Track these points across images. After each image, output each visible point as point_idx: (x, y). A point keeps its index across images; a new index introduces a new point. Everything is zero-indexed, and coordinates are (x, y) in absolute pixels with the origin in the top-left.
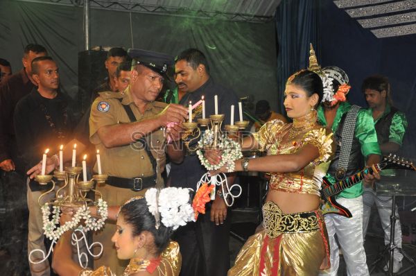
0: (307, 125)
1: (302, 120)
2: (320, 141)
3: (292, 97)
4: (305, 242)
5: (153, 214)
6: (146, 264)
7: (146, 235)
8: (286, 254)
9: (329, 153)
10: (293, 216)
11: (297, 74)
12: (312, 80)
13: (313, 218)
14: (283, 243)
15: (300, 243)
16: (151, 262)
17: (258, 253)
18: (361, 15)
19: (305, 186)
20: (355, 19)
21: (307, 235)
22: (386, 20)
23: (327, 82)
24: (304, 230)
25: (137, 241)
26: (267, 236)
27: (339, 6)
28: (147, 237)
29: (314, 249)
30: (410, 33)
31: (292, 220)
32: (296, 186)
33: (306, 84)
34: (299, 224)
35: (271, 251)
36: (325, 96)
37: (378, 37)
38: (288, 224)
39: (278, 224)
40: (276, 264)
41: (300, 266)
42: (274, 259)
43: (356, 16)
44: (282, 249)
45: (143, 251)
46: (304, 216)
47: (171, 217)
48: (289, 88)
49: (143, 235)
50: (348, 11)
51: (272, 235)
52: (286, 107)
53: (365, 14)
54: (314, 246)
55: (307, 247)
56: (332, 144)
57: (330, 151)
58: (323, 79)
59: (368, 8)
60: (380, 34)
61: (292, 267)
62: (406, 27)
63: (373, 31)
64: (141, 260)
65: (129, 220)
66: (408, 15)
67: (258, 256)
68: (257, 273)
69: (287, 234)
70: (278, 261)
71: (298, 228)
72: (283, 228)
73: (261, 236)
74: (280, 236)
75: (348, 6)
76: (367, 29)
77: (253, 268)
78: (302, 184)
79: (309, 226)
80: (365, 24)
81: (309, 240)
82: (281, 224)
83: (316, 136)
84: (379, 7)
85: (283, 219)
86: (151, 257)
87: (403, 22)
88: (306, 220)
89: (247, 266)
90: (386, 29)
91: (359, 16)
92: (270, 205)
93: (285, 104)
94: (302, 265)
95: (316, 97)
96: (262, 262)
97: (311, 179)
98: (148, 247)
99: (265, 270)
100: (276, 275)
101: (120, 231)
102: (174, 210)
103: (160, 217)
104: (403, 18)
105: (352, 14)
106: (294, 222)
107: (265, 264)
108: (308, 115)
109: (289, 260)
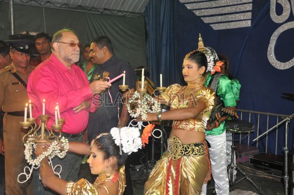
0: (197, 87)
1: (194, 83)
2: (207, 98)
3: (189, 68)
4: (197, 162)
5: (118, 145)
7: (113, 159)
8: (184, 170)
9: (212, 105)
10: (189, 145)
11: (191, 53)
12: (201, 57)
13: (202, 147)
15: (193, 163)
16: (114, 175)
17: (165, 170)
18: (203, 14)
19: (197, 126)
20: (199, 17)
21: (198, 158)
22: (220, 18)
23: (210, 59)
24: (196, 154)
25: (107, 163)
26: (171, 159)
27: (189, 8)
28: (113, 160)
29: (202, 167)
30: (235, 27)
31: (188, 148)
32: (191, 126)
33: (198, 60)
34: (193, 150)
35: (174, 169)
36: (208, 68)
37: (215, 29)
38: (186, 151)
39: (179, 151)
40: (177, 177)
41: (193, 178)
42: (176, 174)
43: (200, 15)
44: (182, 167)
45: (110, 169)
46: (196, 145)
47: (129, 146)
48: (186, 62)
49: (111, 158)
50: (194, 11)
51: (175, 158)
52: (183, 74)
53: (206, 14)
54: (202, 165)
55: (198, 165)
56: (214, 100)
57: (213, 103)
58: (207, 57)
59: (208, 10)
60: (216, 27)
61: (187, 179)
62: (232, 23)
63: (211, 25)
65: (101, 149)
66: (233, 16)
67: (165, 172)
68: (164, 183)
69: (185, 157)
70: (179, 175)
71: (192, 153)
72: (182, 153)
73: (167, 159)
74: (180, 159)
75: (195, 8)
76: (207, 24)
77: (162, 181)
78: (194, 125)
79: (200, 152)
80: (206, 20)
81: (199, 161)
82: (181, 150)
83: (204, 94)
84: (214, 9)
85: (183, 148)
86: (114, 172)
87: (231, 20)
88: (197, 148)
89: (158, 179)
90: (220, 24)
91: (201, 15)
92: (174, 139)
93: (183, 72)
94: (194, 177)
95: (204, 68)
96: (168, 176)
97: (201, 121)
98: (113, 166)
99: (170, 181)
100: (178, 184)
101: (95, 157)
102: (131, 142)
103: (122, 147)
104: (230, 17)
105: (197, 13)
106: (190, 149)
107: (170, 177)
108: (199, 80)
109: (186, 174)
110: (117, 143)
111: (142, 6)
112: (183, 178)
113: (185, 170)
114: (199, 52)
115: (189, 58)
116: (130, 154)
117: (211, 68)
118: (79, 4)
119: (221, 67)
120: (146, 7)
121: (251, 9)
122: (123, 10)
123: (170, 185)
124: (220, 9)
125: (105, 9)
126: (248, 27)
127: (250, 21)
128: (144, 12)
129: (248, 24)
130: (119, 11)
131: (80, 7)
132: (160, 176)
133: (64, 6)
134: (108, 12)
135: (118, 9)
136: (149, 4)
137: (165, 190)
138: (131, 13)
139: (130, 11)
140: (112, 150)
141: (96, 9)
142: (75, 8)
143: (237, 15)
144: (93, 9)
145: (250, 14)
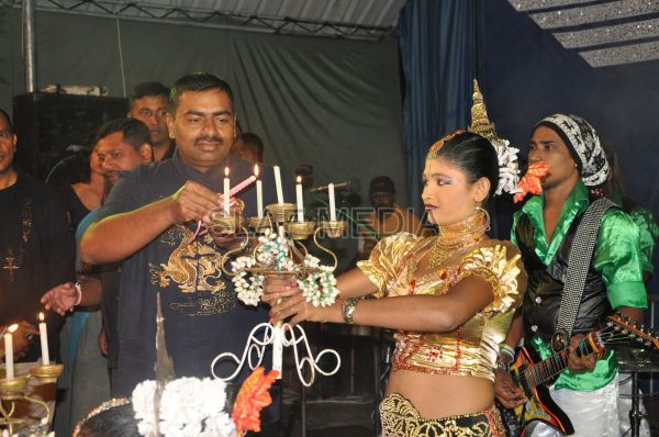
0: (467, 238)
2: (496, 270)
3: (439, 182)
9: (512, 295)
10: (443, 423)
11: (448, 137)
12: (477, 150)
13: (482, 427)
18: (559, 24)
19: (464, 360)
20: (549, 32)
23: (507, 155)
32: (448, 360)
33: (466, 158)
43: (550, 26)
46: (464, 422)
50: (534, 16)
52: (426, 202)
53: (568, 23)
56: (518, 277)
57: (514, 289)
58: (498, 149)
63: (583, 54)
78: (458, 357)
80: (568, 41)
83: (488, 259)
85: (423, 430)
88: (468, 431)
92: (396, 402)
93: (424, 196)
95: (485, 183)
97: (477, 346)
102: (193, 428)
105: (544, 22)
108: (470, 219)
114: (472, 135)
115: (440, 152)
117: (511, 182)
118: (217, 8)
125: (288, 20)
128: (398, 26)
130: (326, 24)
131: (218, 15)
133: (174, 15)
134: (296, 28)
141: (262, 21)
142: (204, 20)
144: (255, 21)
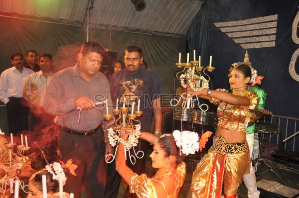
1: (239, 91)
3: (236, 77)
5: (178, 146)
6: (170, 173)
10: (233, 144)
13: (244, 146)
14: (226, 159)
15: (236, 159)
17: (211, 164)
18: (235, 36)
19: (240, 127)
20: (232, 38)
21: (240, 155)
22: (248, 40)
23: (254, 72)
24: (239, 152)
25: (167, 160)
26: (217, 155)
27: (223, 31)
28: (172, 158)
31: (232, 146)
32: (235, 127)
34: (236, 149)
35: (219, 163)
36: (252, 79)
38: (230, 149)
39: (224, 148)
40: (221, 170)
41: (235, 172)
42: (220, 167)
43: (232, 37)
44: (226, 162)
45: (169, 165)
46: (239, 144)
47: (188, 149)
48: (233, 72)
49: (171, 157)
50: (227, 34)
51: (220, 154)
52: (230, 82)
53: (237, 36)
54: (243, 161)
59: (239, 33)
61: (231, 172)
63: (241, 45)
64: (167, 171)
65: (164, 148)
66: (260, 38)
68: (210, 174)
69: (229, 154)
70: (223, 168)
71: (235, 151)
73: (213, 154)
74: (224, 156)
75: (228, 31)
76: (238, 44)
77: (208, 172)
78: (238, 126)
79: (241, 150)
80: (237, 41)
81: (241, 158)
82: (226, 148)
84: (245, 32)
85: (227, 146)
86: (172, 169)
88: (240, 147)
89: (204, 170)
92: (220, 138)
93: (230, 80)
94: (237, 171)
95: (249, 78)
96: (214, 168)
97: (243, 123)
98: (172, 164)
99: (215, 173)
100: (221, 176)
101: (157, 153)
102: (190, 145)
103: (182, 148)
104: (257, 39)
105: (230, 35)
106: (233, 148)
107: (215, 170)
108: (243, 88)
109: (230, 168)
110: (178, 144)
111: (185, 29)
112: (226, 171)
113: (229, 165)
116: (187, 155)
118: (137, 28)
119: (261, 80)
120: (188, 31)
121: (275, 32)
122: (169, 32)
123: (215, 176)
124: (249, 32)
125: (156, 32)
126: (272, 47)
127: (274, 42)
128: (186, 34)
129: (273, 44)
130: (167, 33)
131: (137, 30)
132: (206, 168)
133: (125, 29)
134: (158, 34)
135: (166, 31)
136: (190, 28)
137: (210, 180)
138: (176, 34)
139: (175, 33)
140: (172, 150)
141: (149, 32)
142: (133, 31)
143: (264, 37)
144: (147, 32)
145: (275, 36)
